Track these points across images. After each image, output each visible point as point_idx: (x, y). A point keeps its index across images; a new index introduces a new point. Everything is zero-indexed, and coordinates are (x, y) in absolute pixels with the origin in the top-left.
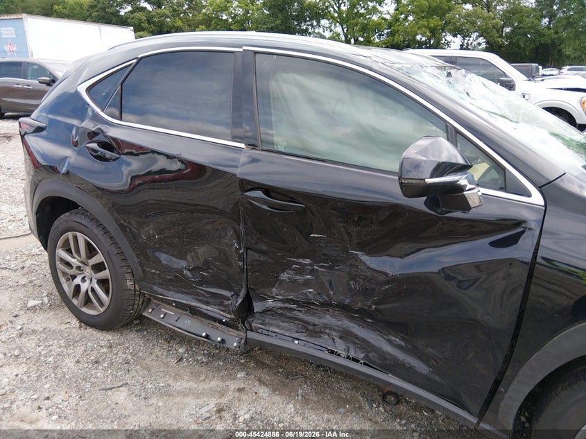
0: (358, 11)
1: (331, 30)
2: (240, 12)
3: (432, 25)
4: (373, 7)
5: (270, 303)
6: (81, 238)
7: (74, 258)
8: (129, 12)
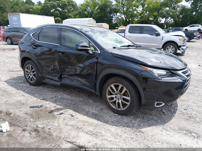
0: (130, 10)
1: (121, 17)
2: (91, 11)
3: (155, 15)
4: (135, 9)
5: (65, 76)
6: (30, 66)
7: (29, 70)
8: (54, 11)
